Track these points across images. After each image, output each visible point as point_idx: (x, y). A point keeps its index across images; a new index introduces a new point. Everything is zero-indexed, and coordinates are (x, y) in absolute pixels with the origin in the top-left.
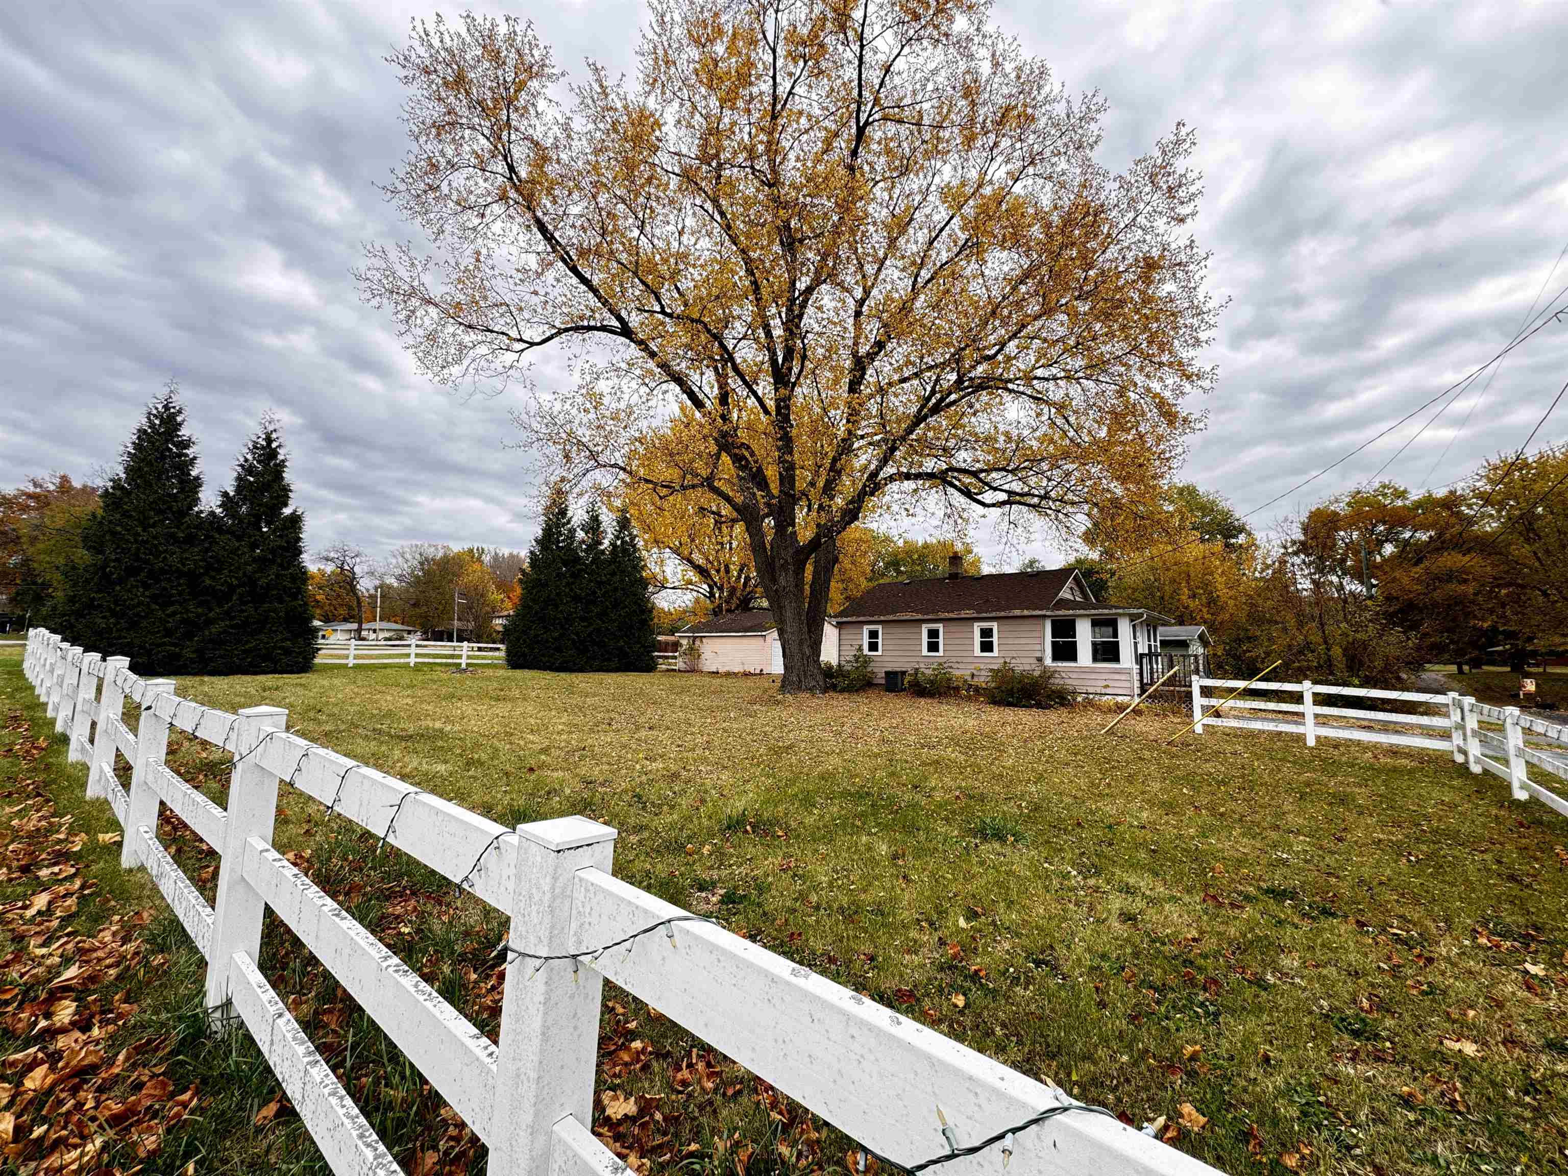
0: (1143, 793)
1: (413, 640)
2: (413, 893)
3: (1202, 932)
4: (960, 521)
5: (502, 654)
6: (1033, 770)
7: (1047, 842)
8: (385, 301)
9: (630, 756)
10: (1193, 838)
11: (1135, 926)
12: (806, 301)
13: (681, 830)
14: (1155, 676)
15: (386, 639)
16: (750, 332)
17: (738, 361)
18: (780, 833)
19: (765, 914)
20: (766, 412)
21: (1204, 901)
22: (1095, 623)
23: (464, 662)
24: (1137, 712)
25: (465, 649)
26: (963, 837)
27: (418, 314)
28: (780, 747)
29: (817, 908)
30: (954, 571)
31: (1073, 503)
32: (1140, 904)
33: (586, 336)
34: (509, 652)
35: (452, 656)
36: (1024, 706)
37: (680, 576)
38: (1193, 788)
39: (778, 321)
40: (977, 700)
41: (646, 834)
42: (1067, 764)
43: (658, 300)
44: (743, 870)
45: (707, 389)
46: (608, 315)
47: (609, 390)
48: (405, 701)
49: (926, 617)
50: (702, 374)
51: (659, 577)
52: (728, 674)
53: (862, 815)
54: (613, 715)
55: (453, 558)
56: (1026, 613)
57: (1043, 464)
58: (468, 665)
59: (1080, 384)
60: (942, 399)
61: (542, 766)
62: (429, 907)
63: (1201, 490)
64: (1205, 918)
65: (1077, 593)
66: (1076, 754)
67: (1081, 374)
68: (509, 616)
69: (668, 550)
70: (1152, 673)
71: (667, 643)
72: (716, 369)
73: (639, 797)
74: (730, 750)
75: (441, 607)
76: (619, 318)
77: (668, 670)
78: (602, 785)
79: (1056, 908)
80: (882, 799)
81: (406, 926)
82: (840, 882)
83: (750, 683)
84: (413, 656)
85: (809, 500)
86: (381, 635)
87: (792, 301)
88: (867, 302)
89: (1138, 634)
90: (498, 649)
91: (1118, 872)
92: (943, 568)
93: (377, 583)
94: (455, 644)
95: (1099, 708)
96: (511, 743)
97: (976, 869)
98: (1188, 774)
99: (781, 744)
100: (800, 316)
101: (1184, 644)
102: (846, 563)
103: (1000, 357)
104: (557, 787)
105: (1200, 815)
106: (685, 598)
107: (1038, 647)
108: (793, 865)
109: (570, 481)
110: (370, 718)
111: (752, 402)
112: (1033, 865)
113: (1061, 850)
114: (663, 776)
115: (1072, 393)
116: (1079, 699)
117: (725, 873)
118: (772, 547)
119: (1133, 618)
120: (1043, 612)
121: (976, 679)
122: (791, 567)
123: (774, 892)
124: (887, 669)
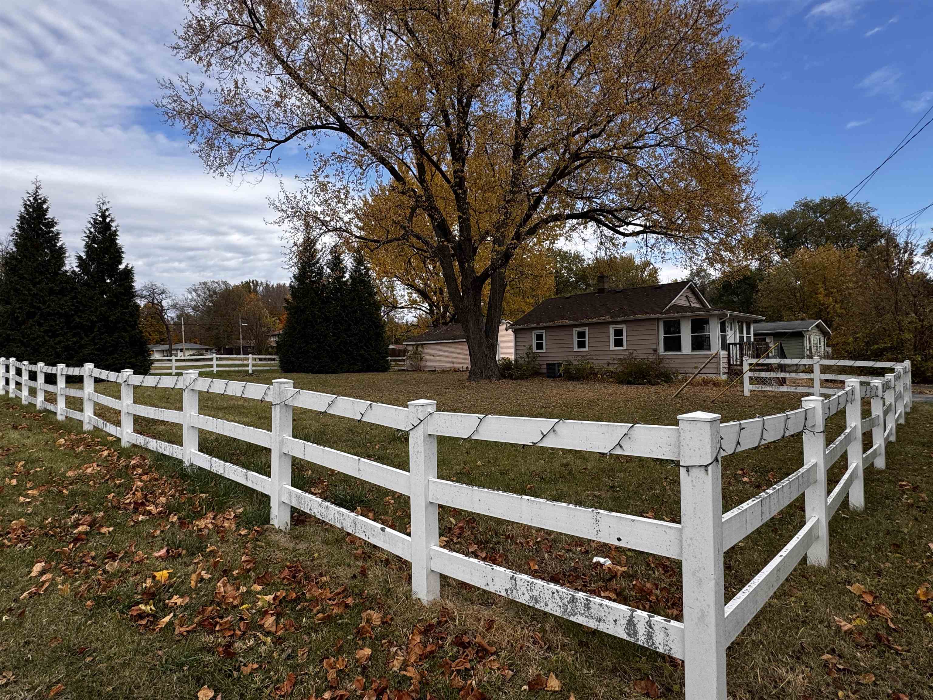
1: (212, 355)
5: (277, 363)
8: (177, 120)
20: (448, 182)
22: (694, 322)
23: (250, 369)
25: (250, 360)
30: (601, 287)
33: (316, 133)
34: (281, 361)
35: (242, 365)
36: (639, 384)
40: (608, 381)
46: (330, 116)
49: (577, 323)
51: (391, 300)
52: (443, 371)
55: (233, 291)
56: (645, 316)
58: (253, 371)
69: (395, 278)
71: (397, 350)
76: (337, 118)
77: (399, 370)
84: (215, 366)
86: (187, 353)
89: (727, 329)
90: (274, 360)
94: (242, 356)
107: (654, 342)
116: (679, 377)
119: (720, 317)
120: (658, 316)
121: (609, 367)
122: (471, 291)
124: (548, 362)
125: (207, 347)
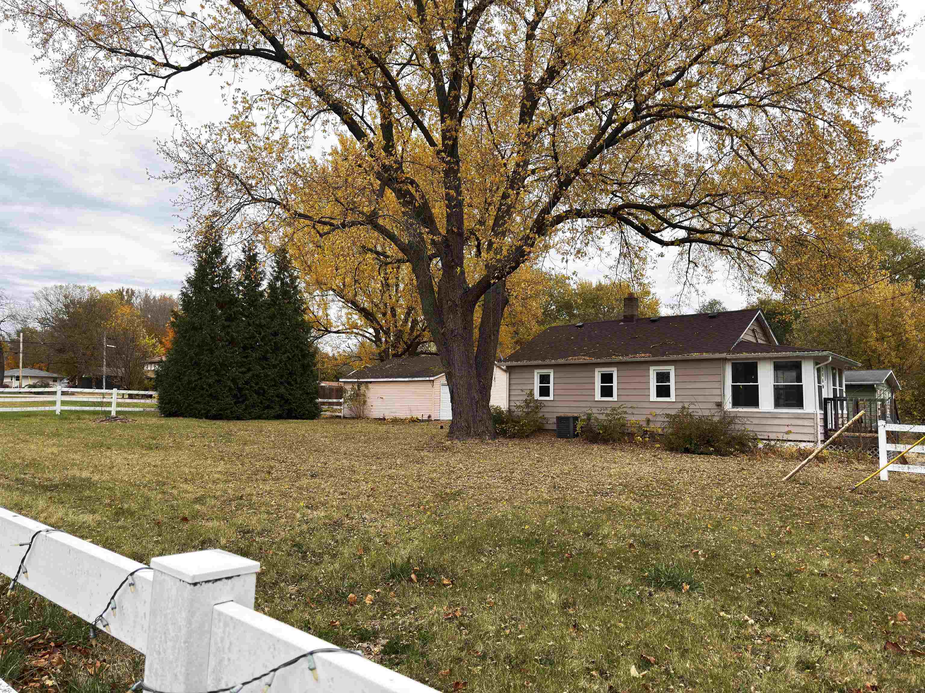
0: (825, 540)
1: (58, 388)
2: (58, 646)
3: (882, 680)
4: (636, 261)
5: (154, 401)
6: (710, 518)
7: (724, 590)
8: (20, 23)
9: (290, 505)
10: (874, 586)
11: (813, 674)
12: (474, 22)
13: (342, 579)
14: (840, 420)
15: (30, 386)
16: (414, 57)
17: (403, 89)
18: (446, 582)
19: (429, 663)
20: (432, 143)
21: (885, 648)
22: (777, 367)
23: (113, 410)
24: (820, 459)
25: (114, 396)
26: (637, 586)
27: (56, 37)
28: (446, 494)
29: (483, 657)
30: (629, 313)
31: (757, 241)
32: (818, 652)
33: (239, 61)
34: (161, 399)
35: (101, 404)
36: (702, 453)
37: (344, 319)
38: (877, 535)
39: (444, 46)
40: (652, 447)
41: (305, 584)
42: (747, 512)
43: (316, 22)
44: (408, 619)
45: (368, 119)
46: (262, 39)
47: (264, 121)
48: (50, 450)
49: (599, 361)
50: (364, 103)
51: (323, 321)
52: (395, 421)
53: (530, 563)
54: (272, 463)
55: (100, 301)
56: (705, 355)
57: (725, 199)
58: (117, 412)
59: (765, 112)
60: (618, 130)
61: (196, 515)
62: (74, 660)
63: (895, 227)
64: (885, 666)
65: (759, 335)
66: (755, 502)
67: (766, 101)
68: (161, 361)
69: (331, 292)
70: (837, 418)
71: (331, 389)
72: (378, 98)
73: (298, 546)
74: (395, 497)
75: (89, 353)
76: (273, 41)
77: (332, 417)
78: (260, 534)
79: (731, 658)
80: (552, 547)
81: (50, 678)
82: (508, 632)
83: (416, 429)
84: (59, 403)
85: (477, 239)
86: (25, 383)
87: (459, 21)
88: (540, 25)
89: (823, 378)
90: (151, 396)
91: (796, 619)
92: (619, 310)
93: (19, 327)
94: (104, 391)
95: (781, 455)
96: (164, 493)
97: (649, 618)
98: (872, 522)
99: (448, 491)
100: (468, 39)
101: (871, 389)
102: (516, 305)
103: (680, 84)
104: (212, 537)
105: (883, 562)
106: (350, 341)
107: (718, 392)
108: (458, 614)
109: (222, 216)
110: (14, 468)
111: (416, 134)
112: (708, 614)
113: (737, 599)
114: (325, 524)
115: (757, 122)
116: (760, 445)
117: (387, 623)
118: (439, 288)
119: (817, 361)
120: (724, 355)
121: (652, 425)
122: (460, 311)
123: (438, 642)
124: (559, 415)
125: (55, 375)
